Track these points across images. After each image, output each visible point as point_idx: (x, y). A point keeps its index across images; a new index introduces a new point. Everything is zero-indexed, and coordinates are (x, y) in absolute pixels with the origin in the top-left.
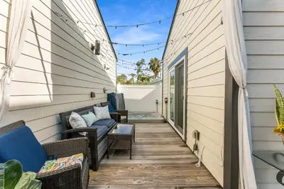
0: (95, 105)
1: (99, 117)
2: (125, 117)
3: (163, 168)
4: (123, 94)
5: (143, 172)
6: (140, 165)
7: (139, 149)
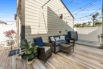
0: (61, 35)
1: (61, 39)
2: (73, 41)
3: (78, 65)
4: (77, 32)
5: (69, 62)
6: (69, 59)
7: (73, 55)
